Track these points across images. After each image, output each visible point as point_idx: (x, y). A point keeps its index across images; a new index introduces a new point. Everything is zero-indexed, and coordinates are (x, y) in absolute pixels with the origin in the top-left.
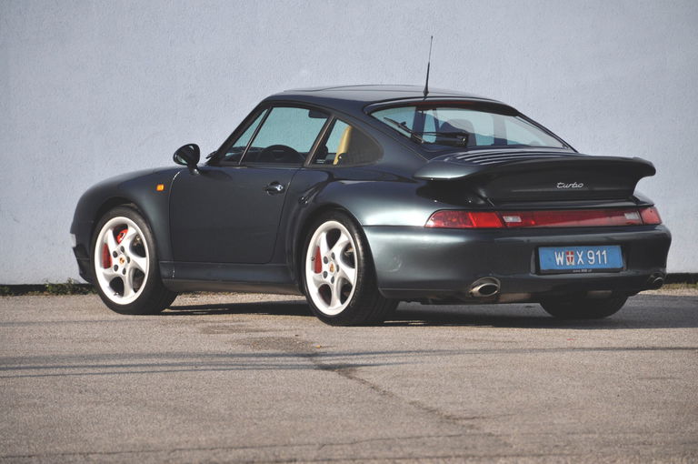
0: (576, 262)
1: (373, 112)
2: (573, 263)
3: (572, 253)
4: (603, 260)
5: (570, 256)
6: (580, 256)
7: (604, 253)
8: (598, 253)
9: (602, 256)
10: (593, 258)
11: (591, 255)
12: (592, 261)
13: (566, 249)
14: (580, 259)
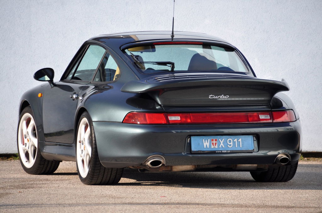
0: (219, 146)
1: (127, 48)
2: (216, 147)
3: (216, 140)
4: (239, 145)
5: (214, 142)
6: (222, 142)
7: (240, 140)
8: (236, 140)
9: (239, 142)
10: (231, 143)
11: (230, 141)
12: (230, 145)
13: (212, 137)
14: (222, 144)
